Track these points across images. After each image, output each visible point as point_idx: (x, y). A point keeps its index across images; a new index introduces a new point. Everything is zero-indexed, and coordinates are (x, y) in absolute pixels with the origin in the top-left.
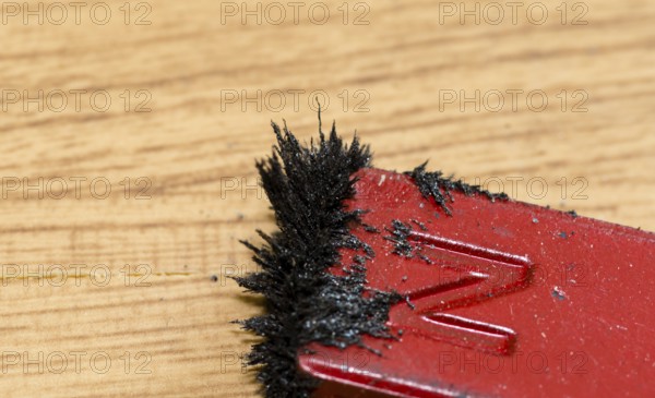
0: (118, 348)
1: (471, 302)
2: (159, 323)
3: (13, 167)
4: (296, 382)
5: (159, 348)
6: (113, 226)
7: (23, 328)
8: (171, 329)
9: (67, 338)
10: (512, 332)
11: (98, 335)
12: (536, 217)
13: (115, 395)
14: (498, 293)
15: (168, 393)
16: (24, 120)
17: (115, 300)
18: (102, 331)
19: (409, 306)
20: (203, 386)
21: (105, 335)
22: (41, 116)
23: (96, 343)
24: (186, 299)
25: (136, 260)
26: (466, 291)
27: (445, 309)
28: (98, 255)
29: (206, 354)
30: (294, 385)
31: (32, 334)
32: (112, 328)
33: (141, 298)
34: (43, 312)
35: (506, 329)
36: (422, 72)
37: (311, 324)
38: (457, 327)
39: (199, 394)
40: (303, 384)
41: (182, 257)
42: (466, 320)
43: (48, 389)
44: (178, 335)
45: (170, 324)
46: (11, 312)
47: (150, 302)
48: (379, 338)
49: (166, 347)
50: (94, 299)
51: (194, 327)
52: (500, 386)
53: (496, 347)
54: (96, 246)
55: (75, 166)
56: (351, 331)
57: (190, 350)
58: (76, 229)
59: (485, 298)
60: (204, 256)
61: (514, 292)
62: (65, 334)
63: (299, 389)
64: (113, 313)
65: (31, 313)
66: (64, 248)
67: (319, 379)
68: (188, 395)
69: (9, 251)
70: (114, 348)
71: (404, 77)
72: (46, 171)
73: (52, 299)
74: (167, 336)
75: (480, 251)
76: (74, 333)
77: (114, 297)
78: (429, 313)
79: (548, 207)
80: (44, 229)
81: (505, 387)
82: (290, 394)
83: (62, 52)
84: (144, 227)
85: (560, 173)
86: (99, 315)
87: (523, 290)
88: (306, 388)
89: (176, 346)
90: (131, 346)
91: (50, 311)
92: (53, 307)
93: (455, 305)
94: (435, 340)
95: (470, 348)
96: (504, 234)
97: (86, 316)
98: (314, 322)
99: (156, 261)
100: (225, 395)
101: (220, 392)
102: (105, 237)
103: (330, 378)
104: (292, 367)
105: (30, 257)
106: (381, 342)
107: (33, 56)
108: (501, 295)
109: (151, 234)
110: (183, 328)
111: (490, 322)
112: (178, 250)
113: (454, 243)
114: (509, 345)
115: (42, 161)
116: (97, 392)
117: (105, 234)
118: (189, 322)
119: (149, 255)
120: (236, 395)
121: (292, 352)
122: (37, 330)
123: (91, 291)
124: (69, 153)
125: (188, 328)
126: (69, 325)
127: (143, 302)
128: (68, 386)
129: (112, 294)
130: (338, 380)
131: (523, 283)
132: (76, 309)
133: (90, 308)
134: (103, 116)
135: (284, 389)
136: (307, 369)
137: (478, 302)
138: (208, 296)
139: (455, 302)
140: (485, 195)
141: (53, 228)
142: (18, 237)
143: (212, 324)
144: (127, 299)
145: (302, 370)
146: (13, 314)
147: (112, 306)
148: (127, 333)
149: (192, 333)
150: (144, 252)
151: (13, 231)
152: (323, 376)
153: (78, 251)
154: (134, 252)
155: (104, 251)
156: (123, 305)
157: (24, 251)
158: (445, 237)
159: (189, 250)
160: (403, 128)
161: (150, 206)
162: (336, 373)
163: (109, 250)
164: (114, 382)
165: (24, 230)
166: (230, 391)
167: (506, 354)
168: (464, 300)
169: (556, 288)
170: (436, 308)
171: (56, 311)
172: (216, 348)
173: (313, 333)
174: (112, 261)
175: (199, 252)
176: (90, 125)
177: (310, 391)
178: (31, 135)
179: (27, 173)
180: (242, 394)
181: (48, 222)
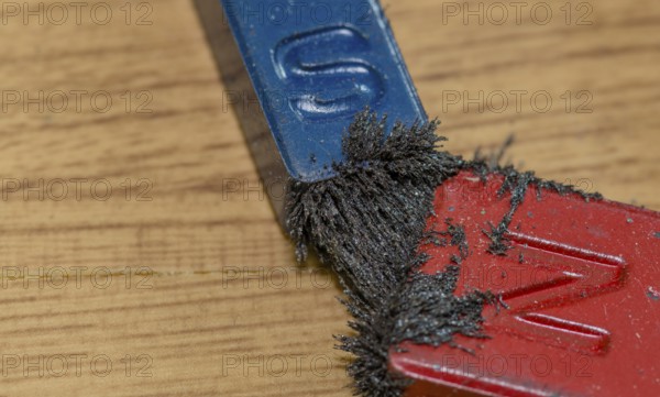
0: (185, 346)
1: (566, 302)
2: (226, 321)
3: (79, 164)
4: (388, 381)
5: (226, 346)
6: (180, 224)
7: (90, 326)
8: (238, 327)
9: (133, 336)
10: (606, 332)
11: (165, 333)
12: (631, 217)
13: (182, 394)
14: (593, 293)
15: (235, 391)
16: (90, 117)
17: (183, 298)
18: (170, 329)
19: (502, 305)
20: (271, 385)
21: (172, 333)
22: (109, 113)
23: (163, 341)
24: (253, 297)
25: (203, 257)
26: (560, 291)
27: (538, 309)
28: (165, 252)
29: (274, 352)
30: (386, 384)
31: (98, 332)
32: (179, 326)
33: (208, 296)
34: (110, 310)
35: (600, 330)
36: (492, 68)
37: (403, 323)
38: (551, 327)
39: (267, 393)
40: (396, 383)
41: (249, 255)
42: (560, 320)
43: (115, 388)
44: (246, 333)
45: (238, 323)
46: (77, 309)
47: (218, 300)
48: (472, 337)
49: (233, 345)
50: (160, 297)
51: (262, 325)
52: (594, 386)
53: (590, 347)
54: (163, 244)
55: (141, 163)
56: (443, 330)
57: (258, 348)
58: (143, 226)
59: (579, 298)
60: (272, 254)
61: (608, 292)
62: (131, 331)
63: (390, 388)
64: (179, 311)
65: (97, 311)
66: (131, 246)
67: (411, 378)
68: (256, 393)
69: (75, 249)
70: (181, 346)
71: (472, 73)
72: (113, 168)
73: (118, 297)
74: (234, 334)
75: (574, 251)
76: (141, 331)
77: (182, 295)
78: (522, 312)
79: (643, 207)
80: (110, 226)
81: (599, 388)
82: (382, 393)
83: (128, 49)
84: (211, 224)
85: (632, 170)
86: (166, 313)
87: (618, 290)
88: (397, 388)
89: (244, 345)
90: (199, 344)
91: (117, 309)
92: (121, 305)
93: (548, 305)
94: (528, 340)
95: (564, 348)
96: (598, 234)
97: (153, 314)
98: (406, 321)
99: (223, 258)
100: (293, 394)
101: (288, 390)
102: (172, 234)
103: (422, 377)
104: (384, 366)
105: (97, 255)
106: (473, 342)
107: (99, 53)
108: (594, 295)
109: (218, 231)
110: (251, 326)
111: (584, 323)
112: (245, 248)
113: (548, 242)
114: (603, 345)
115: (108, 158)
116: (164, 390)
117: (172, 231)
118: (256, 319)
119: (217, 253)
120: (304, 393)
121: (385, 350)
122: (104, 328)
123: (158, 289)
124: (136, 150)
125: (256, 325)
126: (135, 323)
127: (210, 300)
128: (135, 385)
129: (179, 291)
130: (431, 379)
131: (617, 283)
132: (143, 307)
133: (157, 306)
134: (170, 113)
135: (375, 388)
136: (399, 368)
137: (572, 302)
138: (276, 294)
139: (548, 302)
140: (579, 195)
141: (120, 226)
142: (84, 235)
143: (280, 323)
144: (195, 297)
145: (393, 368)
146: (79, 312)
147: (179, 303)
148: (194, 331)
149: (260, 331)
150: (212, 250)
151: (80, 228)
152: (415, 375)
153: (145, 249)
154: (202, 250)
155: (170, 248)
156: (190, 302)
157: (91, 248)
158: (539, 236)
159: (256, 247)
160: (471, 125)
161: (217, 204)
162: (429, 372)
163: (176, 248)
164: (181, 380)
165: (90, 228)
166: (298, 389)
167: (599, 355)
168: (557, 299)
169: (650, 289)
170: (529, 308)
171: (123, 309)
172: (284, 346)
173: (405, 331)
174: (179, 259)
175: (267, 250)
176: (157, 122)
177: (403, 390)
178: (96, 132)
179: (93, 170)
180: (311, 392)
181: (114, 220)
